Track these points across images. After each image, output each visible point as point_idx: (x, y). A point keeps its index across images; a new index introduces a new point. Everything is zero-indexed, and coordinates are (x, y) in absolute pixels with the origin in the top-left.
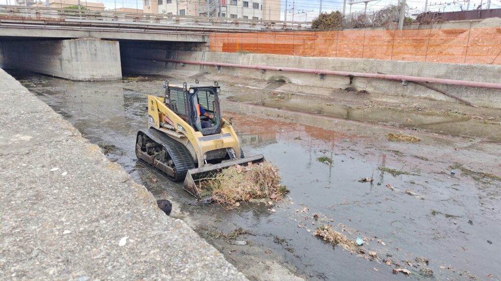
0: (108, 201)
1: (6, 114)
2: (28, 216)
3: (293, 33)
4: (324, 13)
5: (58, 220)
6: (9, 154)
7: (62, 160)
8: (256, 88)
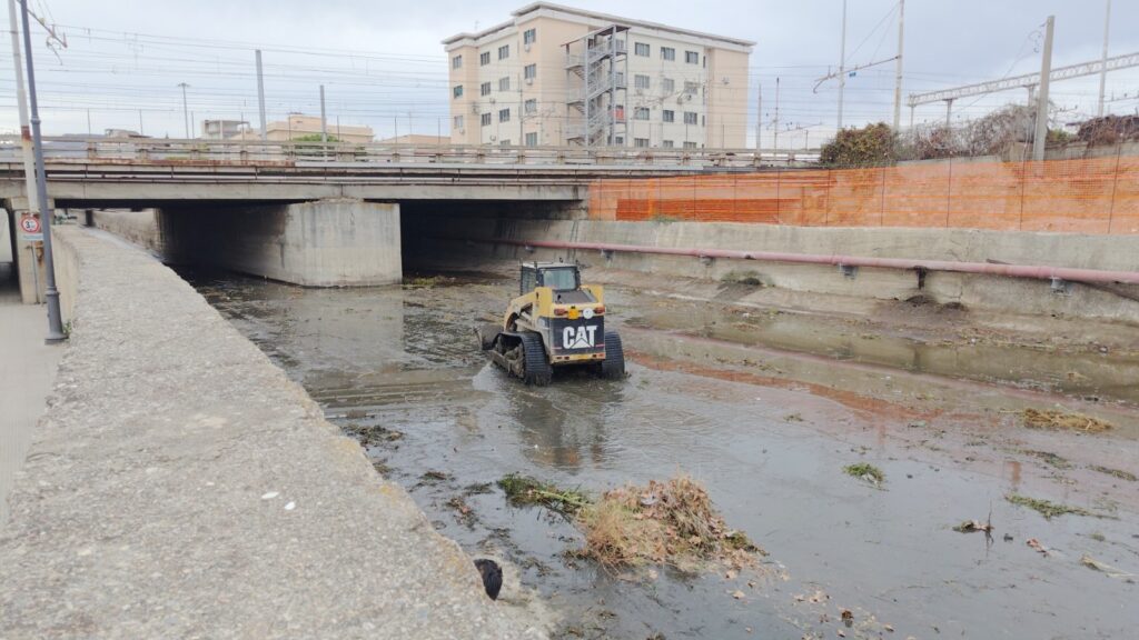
0: (379, 575)
1: (178, 367)
2: (215, 604)
3: (776, 175)
4: (848, 128)
5: (275, 618)
6: (180, 458)
7: (285, 473)
8: (694, 299)
